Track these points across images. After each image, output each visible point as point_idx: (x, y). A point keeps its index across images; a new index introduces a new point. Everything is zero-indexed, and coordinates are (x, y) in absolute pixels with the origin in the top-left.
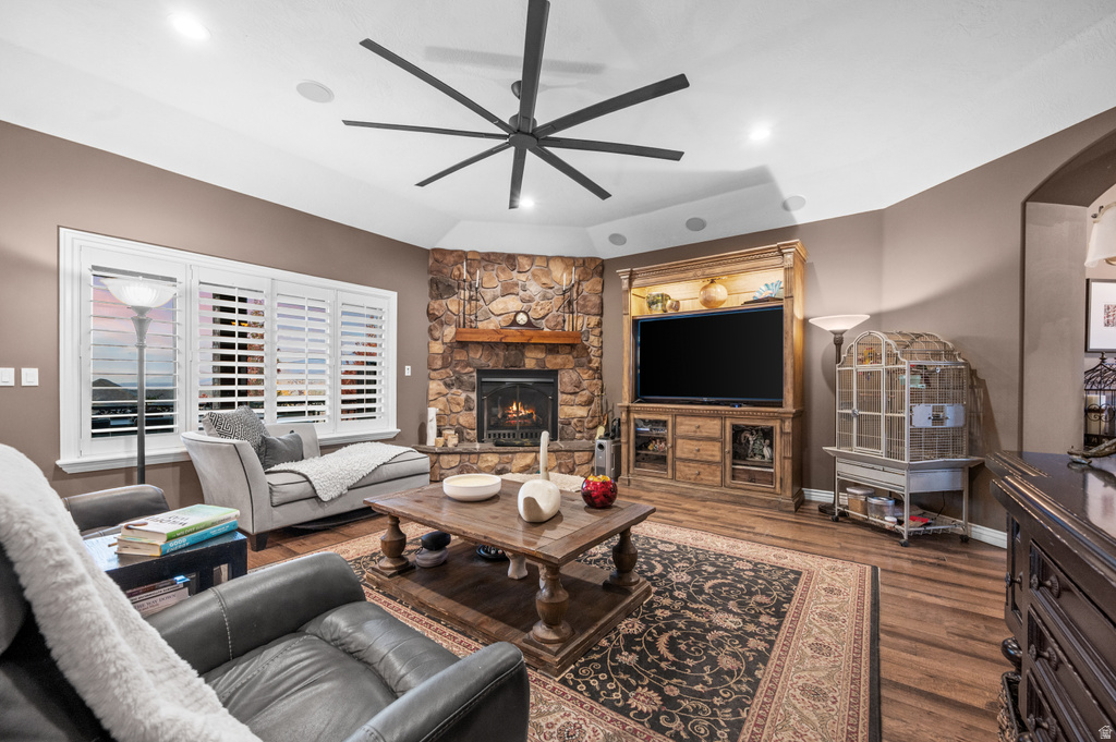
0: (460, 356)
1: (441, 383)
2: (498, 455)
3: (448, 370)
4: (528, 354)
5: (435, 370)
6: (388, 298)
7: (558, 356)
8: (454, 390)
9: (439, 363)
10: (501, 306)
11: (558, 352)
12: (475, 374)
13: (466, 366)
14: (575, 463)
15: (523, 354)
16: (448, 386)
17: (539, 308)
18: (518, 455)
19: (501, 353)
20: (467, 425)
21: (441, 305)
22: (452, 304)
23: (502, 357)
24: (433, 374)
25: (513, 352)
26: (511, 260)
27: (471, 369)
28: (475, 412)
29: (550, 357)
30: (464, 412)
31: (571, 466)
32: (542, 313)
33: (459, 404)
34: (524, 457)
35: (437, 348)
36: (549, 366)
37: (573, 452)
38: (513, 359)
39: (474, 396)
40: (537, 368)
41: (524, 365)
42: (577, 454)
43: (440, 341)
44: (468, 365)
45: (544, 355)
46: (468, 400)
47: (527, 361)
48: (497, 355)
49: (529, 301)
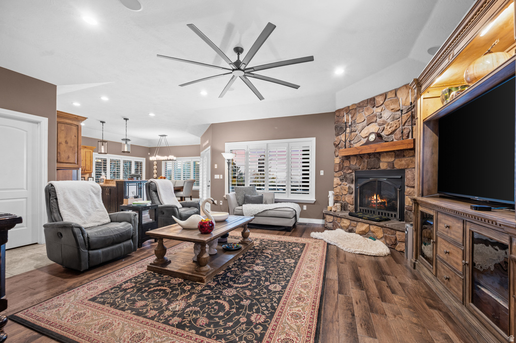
0: (346, 164)
1: (338, 179)
2: (349, 221)
3: (341, 172)
4: (383, 159)
5: (336, 172)
6: (311, 141)
7: (403, 159)
8: (344, 182)
9: (337, 169)
10: (366, 132)
11: (404, 156)
12: (354, 174)
13: (348, 170)
14: (396, 239)
15: (379, 159)
16: (341, 180)
17: (389, 127)
18: (359, 224)
19: (366, 160)
20: (349, 202)
21: (338, 139)
22: (342, 137)
23: (366, 163)
24: (336, 174)
25: (373, 159)
26: (372, 102)
27: (351, 171)
28: (353, 195)
29: (397, 160)
30: (348, 195)
31: (393, 240)
32: (390, 130)
33: (345, 190)
34: (363, 226)
35: (337, 161)
36: (397, 167)
37: (396, 230)
38: (372, 163)
39: (353, 186)
40: (389, 169)
41: (379, 167)
42: (398, 233)
43: (338, 157)
44: (350, 169)
45: (393, 159)
46: (349, 188)
47: (381, 164)
48: (364, 162)
49: (383, 124)
